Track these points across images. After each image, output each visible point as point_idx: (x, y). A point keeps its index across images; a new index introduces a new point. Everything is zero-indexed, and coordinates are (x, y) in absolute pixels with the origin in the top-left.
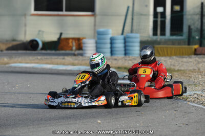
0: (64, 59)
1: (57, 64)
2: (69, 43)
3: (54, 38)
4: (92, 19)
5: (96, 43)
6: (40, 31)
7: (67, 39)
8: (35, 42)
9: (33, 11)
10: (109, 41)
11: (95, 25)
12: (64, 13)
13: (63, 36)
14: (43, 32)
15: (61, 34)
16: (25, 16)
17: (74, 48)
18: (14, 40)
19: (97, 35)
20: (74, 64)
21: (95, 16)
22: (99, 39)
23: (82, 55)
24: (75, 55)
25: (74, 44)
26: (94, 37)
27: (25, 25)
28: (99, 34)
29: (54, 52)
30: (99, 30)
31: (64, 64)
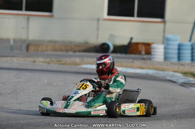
0: (133, 62)
1: (126, 67)
2: (138, 48)
3: (125, 42)
4: (162, 25)
5: (165, 48)
6: (111, 35)
7: (137, 44)
8: (106, 46)
9: (105, 16)
10: (176, 47)
11: (164, 32)
12: (136, 18)
13: (134, 41)
14: (114, 36)
15: (132, 39)
16: (98, 20)
17: (143, 52)
18: (86, 43)
19: (166, 41)
20: (142, 68)
21: (164, 22)
22: (168, 45)
23: (150, 59)
24: (144, 59)
25: (143, 49)
26: (163, 43)
27: (98, 29)
28: (168, 40)
29: (123, 55)
30: (168, 36)
31: (133, 67)
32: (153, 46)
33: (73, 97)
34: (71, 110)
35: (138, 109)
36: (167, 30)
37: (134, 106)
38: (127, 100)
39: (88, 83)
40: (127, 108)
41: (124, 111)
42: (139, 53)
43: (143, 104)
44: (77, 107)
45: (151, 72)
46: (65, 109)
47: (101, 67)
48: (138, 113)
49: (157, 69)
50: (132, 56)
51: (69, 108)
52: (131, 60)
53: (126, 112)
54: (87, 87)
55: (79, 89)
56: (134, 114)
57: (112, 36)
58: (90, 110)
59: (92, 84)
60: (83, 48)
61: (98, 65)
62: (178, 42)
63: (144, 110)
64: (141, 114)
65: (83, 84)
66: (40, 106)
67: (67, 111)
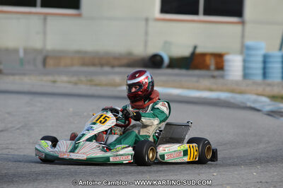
0: (198, 82)
1: (188, 88)
2: (204, 61)
3: (186, 52)
4: (238, 28)
5: (244, 61)
6: (166, 42)
7: (203, 55)
8: (158, 58)
9: (157, 14)
10: (261, 59)
11: (243, 36)
12: (201, 17)
13: (199, 50)
14: (170, 44)
15: (195, 47)
16: (147, 20)
17: (213, 67)
18: (130, 54)
19: (245, 50)
20: (211, 90)
21: (243, 23)
22: (249, 55)
23: (222, 77)
24: (213, 77)
25: (212, 62)
26: (241, 53)
27: (146, 33)
28: (248, 48)
29: (183, 72)
30: (249, 42)
31: (198, 89)
32: (227, 57)
33: (83, 135)
34: (80, 155)
35: (185, 153)
36: (247, 34)
37: (179, 149)
38: (170, 138)
39: (110, 114)
40: (167, 151)
41: (163, 156)
42: (207, 67)
43: (194, 145)
44: (90, 150)
45: (223, 96)
46: (71, 154)
47: (134, 90)
48: (186, 159)
49: (232, 91)
50: (197, 72)
51: (76, 151)
52: (195, 79)
53: (166, 157)
54: (106, 120)
55: (94, 124)
56: (178, 161)
57: (167, 44)
58: (108, 154)
59: (115, 116)
60: (125, 61)
61: (130, 86)
62: (262, 52)
63: (196, 153)
64: (191, 160)
65: (102, 115)
66: (36, 149)
67: (74, 156)
